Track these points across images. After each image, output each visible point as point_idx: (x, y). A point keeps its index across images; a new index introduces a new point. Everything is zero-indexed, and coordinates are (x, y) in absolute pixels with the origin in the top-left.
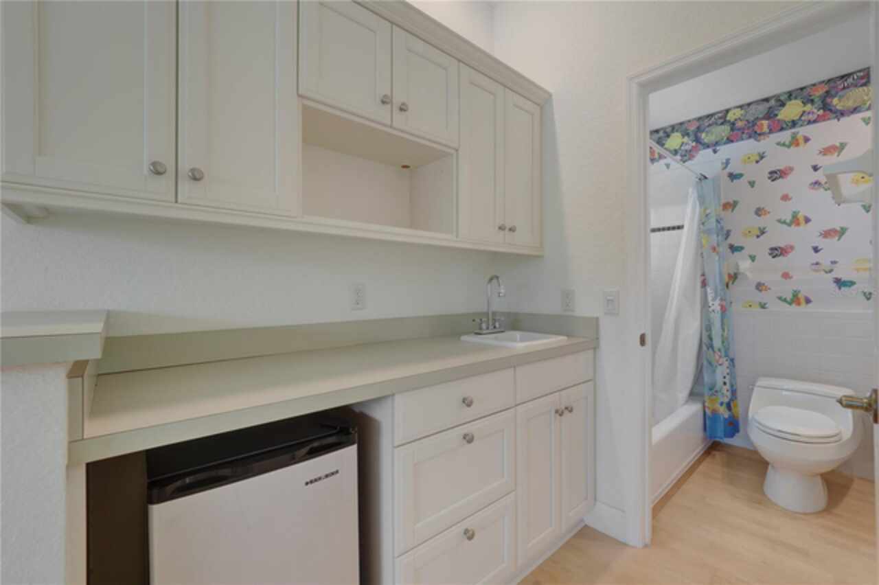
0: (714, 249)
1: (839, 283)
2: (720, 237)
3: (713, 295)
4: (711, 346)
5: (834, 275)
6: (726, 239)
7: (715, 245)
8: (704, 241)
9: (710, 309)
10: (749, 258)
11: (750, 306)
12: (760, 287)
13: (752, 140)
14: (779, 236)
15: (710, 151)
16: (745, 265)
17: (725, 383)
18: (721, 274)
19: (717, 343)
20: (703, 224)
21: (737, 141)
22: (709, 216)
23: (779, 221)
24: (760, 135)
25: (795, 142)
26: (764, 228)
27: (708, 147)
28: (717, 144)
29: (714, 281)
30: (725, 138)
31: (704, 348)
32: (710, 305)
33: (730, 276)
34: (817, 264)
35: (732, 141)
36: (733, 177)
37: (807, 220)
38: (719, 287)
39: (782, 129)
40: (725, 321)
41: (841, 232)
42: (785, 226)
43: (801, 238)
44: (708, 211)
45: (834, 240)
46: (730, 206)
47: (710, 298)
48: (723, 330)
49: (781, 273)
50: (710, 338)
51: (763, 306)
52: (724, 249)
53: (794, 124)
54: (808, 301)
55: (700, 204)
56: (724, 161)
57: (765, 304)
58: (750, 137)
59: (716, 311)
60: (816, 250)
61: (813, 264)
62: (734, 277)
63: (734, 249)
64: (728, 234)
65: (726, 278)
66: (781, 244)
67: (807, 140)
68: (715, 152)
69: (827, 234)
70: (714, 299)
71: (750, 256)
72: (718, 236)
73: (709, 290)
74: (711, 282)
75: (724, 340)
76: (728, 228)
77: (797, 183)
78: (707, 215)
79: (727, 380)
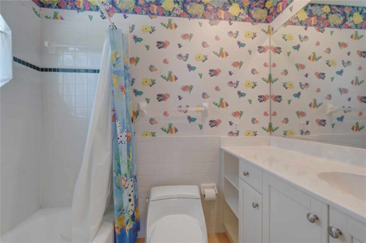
0: (122, 89)
1: (191, 119)
2: (127, 81)
3: (121, 128)
4: (119, 172)
5: (187, 114)
6: (132, 85)
7: (123, 86)
8: (114, 81)
9: (119, 140)
10: (145, 100)
11: (146, 135)
12: (152, 121)
13: (147, 16)
14: (163, 87)
15: (121, 15)
16: (143, 105)
17: (130, 200)
18: (127, 111)
19: (124, 169)
20: (114, 65)
21: (139, 14)
22: (119, 59)
23: (162, 76)
24: (152, 14)
25: (170, 26)
26: (154, 80)
27: (121, 12)
28: (126, 11)
29: (122, 116)
30: (132, 9)
31: (114, 175)
32: (119, 136)
33: (134, 113)
34: (180, 107)
35: (136, 13)
36: (137, 39)
37: (176, 78)
38: (126, 121)
39: (164, 15)
40: (131, 148)
41: (191, 88)
42: (165, 80)
44: (118, 56)
45: (187, 93)
46: (134, 60)
47: (118, 131)
48: (129, 156)
49: (163, 112)
50: (119, 165)
51: (153, 135)
52: (129, 90)
53: (170, 14)
54: (176, 130)
55: (112, 48)
56: (131, 26)
57: (155, 133)
58: (146, 14)
59: (123, 142)
60: (180, 98)
61: (179, 107)
62: (136, 114)
63: (137, 93)
64: (133, 81)
65: (131, 115)
66: (163, 92)
67: (176, 26)
68: (125, 17)
69: (185, 88)
70: (122, 132)
71: (146, 99)
72: (125, 79)
73: (118, 124)
74: (119, 116)
75: (130, 165)
76: (133, 77)
78: (117, 59)
79: (132, 197)
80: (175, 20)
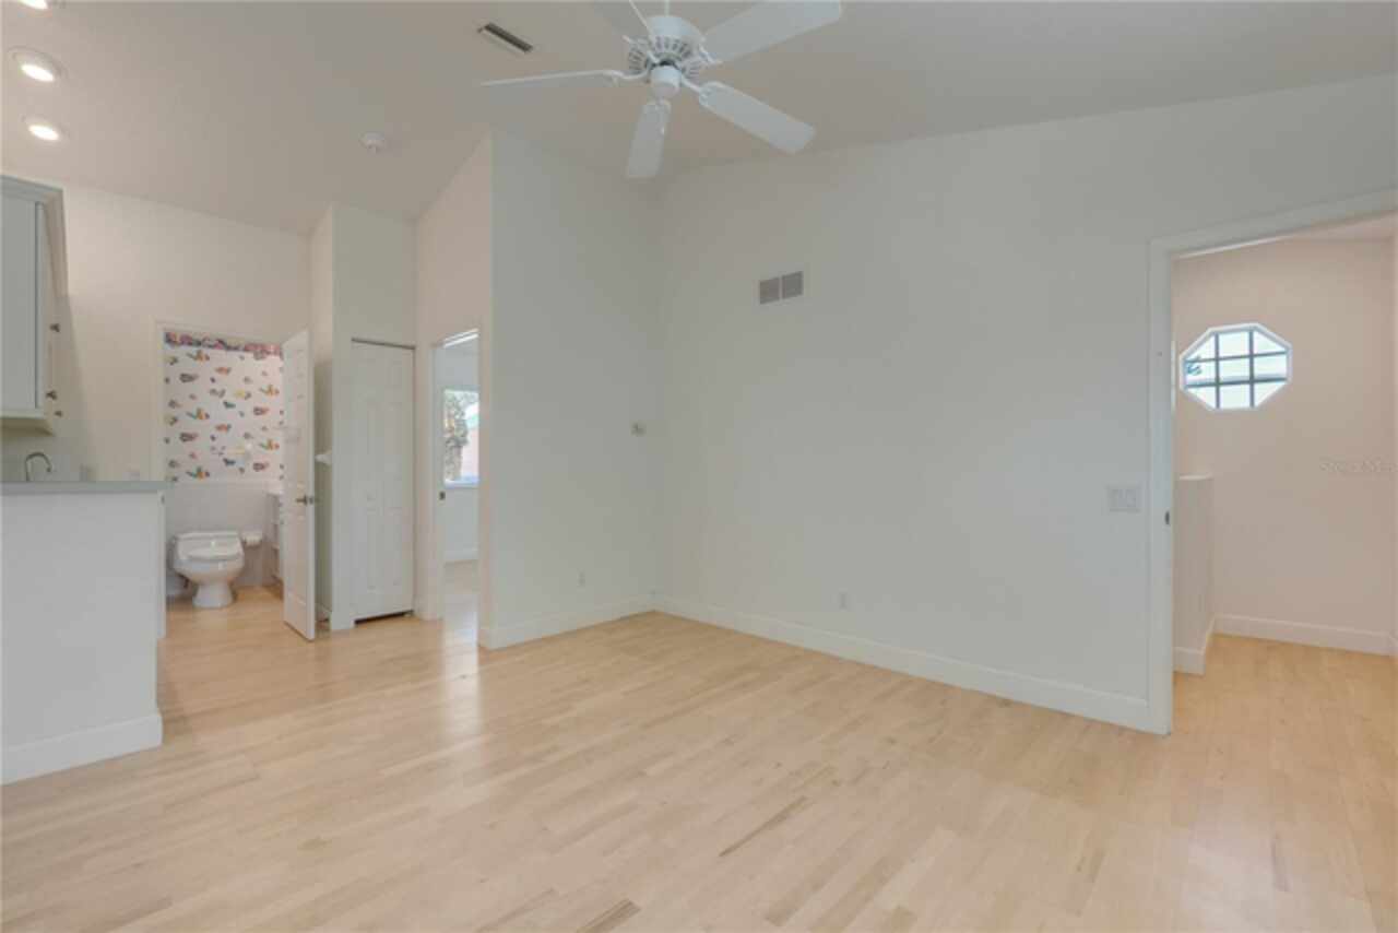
1: (228, 462)
5: (224, 456)
14: (191, 425)
23: (188, 413)
25: (199, 357)
34: (214, 448)
37: (207, 416)
41: (228, 428)
42: (191, 418)
43: (203, 429)
45: (223, 432)
49: (189, 454)
54: (207, 474)
60: (213, 438)
61: (211, 448)
66: (189, 431)
67: (208, 358)
69: (220, 428)
77: (200, 387)
80: (206, 351)
